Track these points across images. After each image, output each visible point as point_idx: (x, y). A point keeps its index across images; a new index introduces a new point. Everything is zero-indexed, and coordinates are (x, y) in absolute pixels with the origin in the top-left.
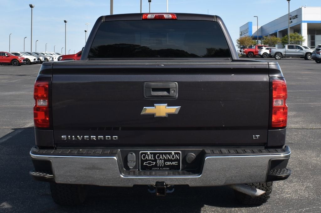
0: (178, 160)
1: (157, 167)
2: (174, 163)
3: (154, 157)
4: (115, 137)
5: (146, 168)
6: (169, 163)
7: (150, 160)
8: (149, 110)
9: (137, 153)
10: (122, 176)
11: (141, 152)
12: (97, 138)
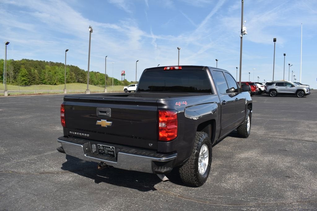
0: (114, 152)
1: (105, 154)
2: (112, 153)
3: (103, 148)
4: (88, 135)
5: (100, 153)
6: (110, 153)
7: (101, 149)
8: (99, 122)
9: (96, 145)
10: (85, 155)
11: (98, 144)
12: (81, 134)
